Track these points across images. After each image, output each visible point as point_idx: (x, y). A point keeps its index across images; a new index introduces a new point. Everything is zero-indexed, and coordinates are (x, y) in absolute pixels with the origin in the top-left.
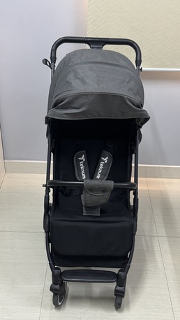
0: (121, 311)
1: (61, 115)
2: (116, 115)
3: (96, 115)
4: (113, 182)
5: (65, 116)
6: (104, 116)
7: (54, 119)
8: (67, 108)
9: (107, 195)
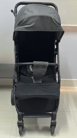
0: (55, 136)
1: (21, 28)
2: (48, 29)
3: (39, 29)
4: (48, 62)
5: (23, 29)
6: (42, 30)
7: (18, 31)
8: (24, 25)
9: (45, 70)
